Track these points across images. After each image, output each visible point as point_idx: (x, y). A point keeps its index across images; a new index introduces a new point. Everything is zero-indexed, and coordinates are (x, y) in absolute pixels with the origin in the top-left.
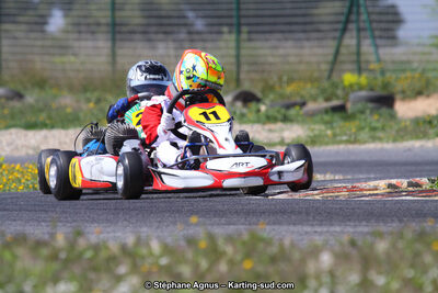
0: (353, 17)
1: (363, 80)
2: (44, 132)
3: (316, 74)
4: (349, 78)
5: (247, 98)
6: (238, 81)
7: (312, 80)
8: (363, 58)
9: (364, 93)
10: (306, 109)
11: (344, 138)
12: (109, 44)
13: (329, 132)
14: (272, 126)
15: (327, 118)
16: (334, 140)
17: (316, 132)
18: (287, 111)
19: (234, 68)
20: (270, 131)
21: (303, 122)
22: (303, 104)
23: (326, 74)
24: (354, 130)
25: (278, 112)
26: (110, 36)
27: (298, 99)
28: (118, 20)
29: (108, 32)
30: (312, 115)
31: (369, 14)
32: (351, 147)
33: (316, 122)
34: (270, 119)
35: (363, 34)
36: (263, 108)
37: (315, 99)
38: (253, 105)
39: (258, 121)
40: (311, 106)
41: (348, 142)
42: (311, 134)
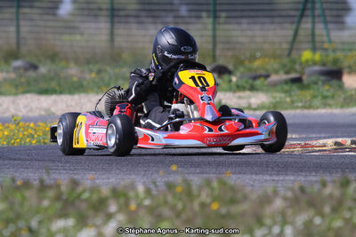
0: (309, 5)
1: (317, 57)
3: (278, 52)
4: (307, 55)
5: (222, 71)
6: (214, 57)
7: (275, 56)
8: (317, 39)
9: (317, 68)
10: (270, 80)
11: (300, 104)
12: (108, 25)
13: (288, 99)
14: (241, 94)
15: (286, 87)
16: (292, 105)
17: (278, 99)
18: (254, 81)
19: (210, 46)
20: (240, 98)
21: (267, 91)
22: (267, 76)
23: (286, 53)
24: (308, 98)
25: (247, 82)
26: (108, 19)
27: (263, 72)
28: (116, 6)
29: (108, 16)
30: (274, 85)
31: (322, 3)
32: (306, 111)
33: (277, 91)
34: (239, 88)
35: (317, 20)
36: (234, 79)
37: (276, 72)
38: (226, 77)
39: (230, 90)
40: (274, 78)
41: (304, 107)
42: (273, 101)
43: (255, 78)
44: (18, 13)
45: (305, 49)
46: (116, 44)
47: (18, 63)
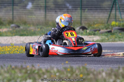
0: (114, 6)
1: (117, 24)
2: (25, 37)
3: (103, 22)
4: (113, 23)
5: (84, 28)
6: (81, 23)
7: (102, 23)
8: (117, 17)
9: (117, 27)
11: (111, 40)
12: (44, 12)
13: (107, 38)
14: (90, 36)
15: (106, 34)
16: (108, 40)
17: (103, 38)
18: (95, 32)
19: (80, 20)
20: (90, 38)
21: (99, 35)
22: (99, 30)
23: (106, 22)
24: (114, 38)
25: (92, 32)
26: (44, 10)
27: (98, 29)
28: (47, 6)
30: (102, 33)
31: (119, 5)
32: (113, 43)
33: (103, 35)
34: (90, 34)
35: (117, 11)
36: (88, 31)
37: (103, 29)
38: (85, 30)
39: (86, 35)
40: (102, 31)
42: (101, 39)
43: (95, 31)
44: (13, 8)
45: (113, 21)
46: (47, 19)
47: (13, 25)
